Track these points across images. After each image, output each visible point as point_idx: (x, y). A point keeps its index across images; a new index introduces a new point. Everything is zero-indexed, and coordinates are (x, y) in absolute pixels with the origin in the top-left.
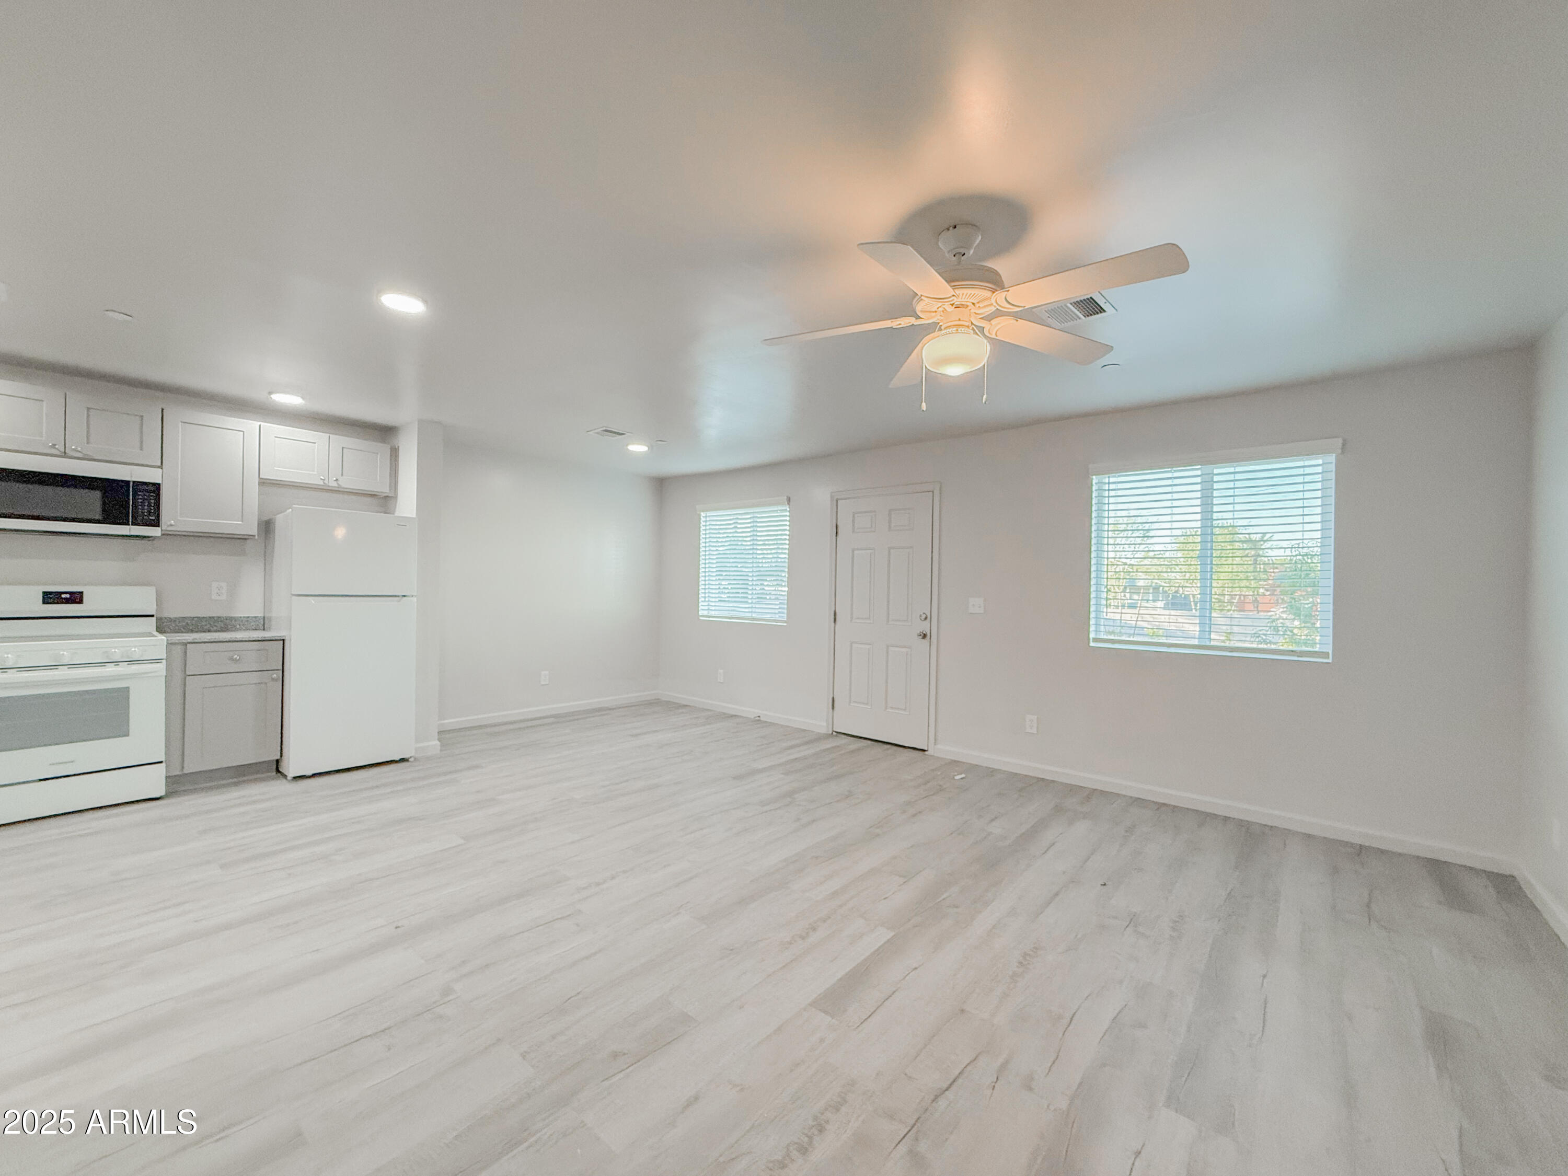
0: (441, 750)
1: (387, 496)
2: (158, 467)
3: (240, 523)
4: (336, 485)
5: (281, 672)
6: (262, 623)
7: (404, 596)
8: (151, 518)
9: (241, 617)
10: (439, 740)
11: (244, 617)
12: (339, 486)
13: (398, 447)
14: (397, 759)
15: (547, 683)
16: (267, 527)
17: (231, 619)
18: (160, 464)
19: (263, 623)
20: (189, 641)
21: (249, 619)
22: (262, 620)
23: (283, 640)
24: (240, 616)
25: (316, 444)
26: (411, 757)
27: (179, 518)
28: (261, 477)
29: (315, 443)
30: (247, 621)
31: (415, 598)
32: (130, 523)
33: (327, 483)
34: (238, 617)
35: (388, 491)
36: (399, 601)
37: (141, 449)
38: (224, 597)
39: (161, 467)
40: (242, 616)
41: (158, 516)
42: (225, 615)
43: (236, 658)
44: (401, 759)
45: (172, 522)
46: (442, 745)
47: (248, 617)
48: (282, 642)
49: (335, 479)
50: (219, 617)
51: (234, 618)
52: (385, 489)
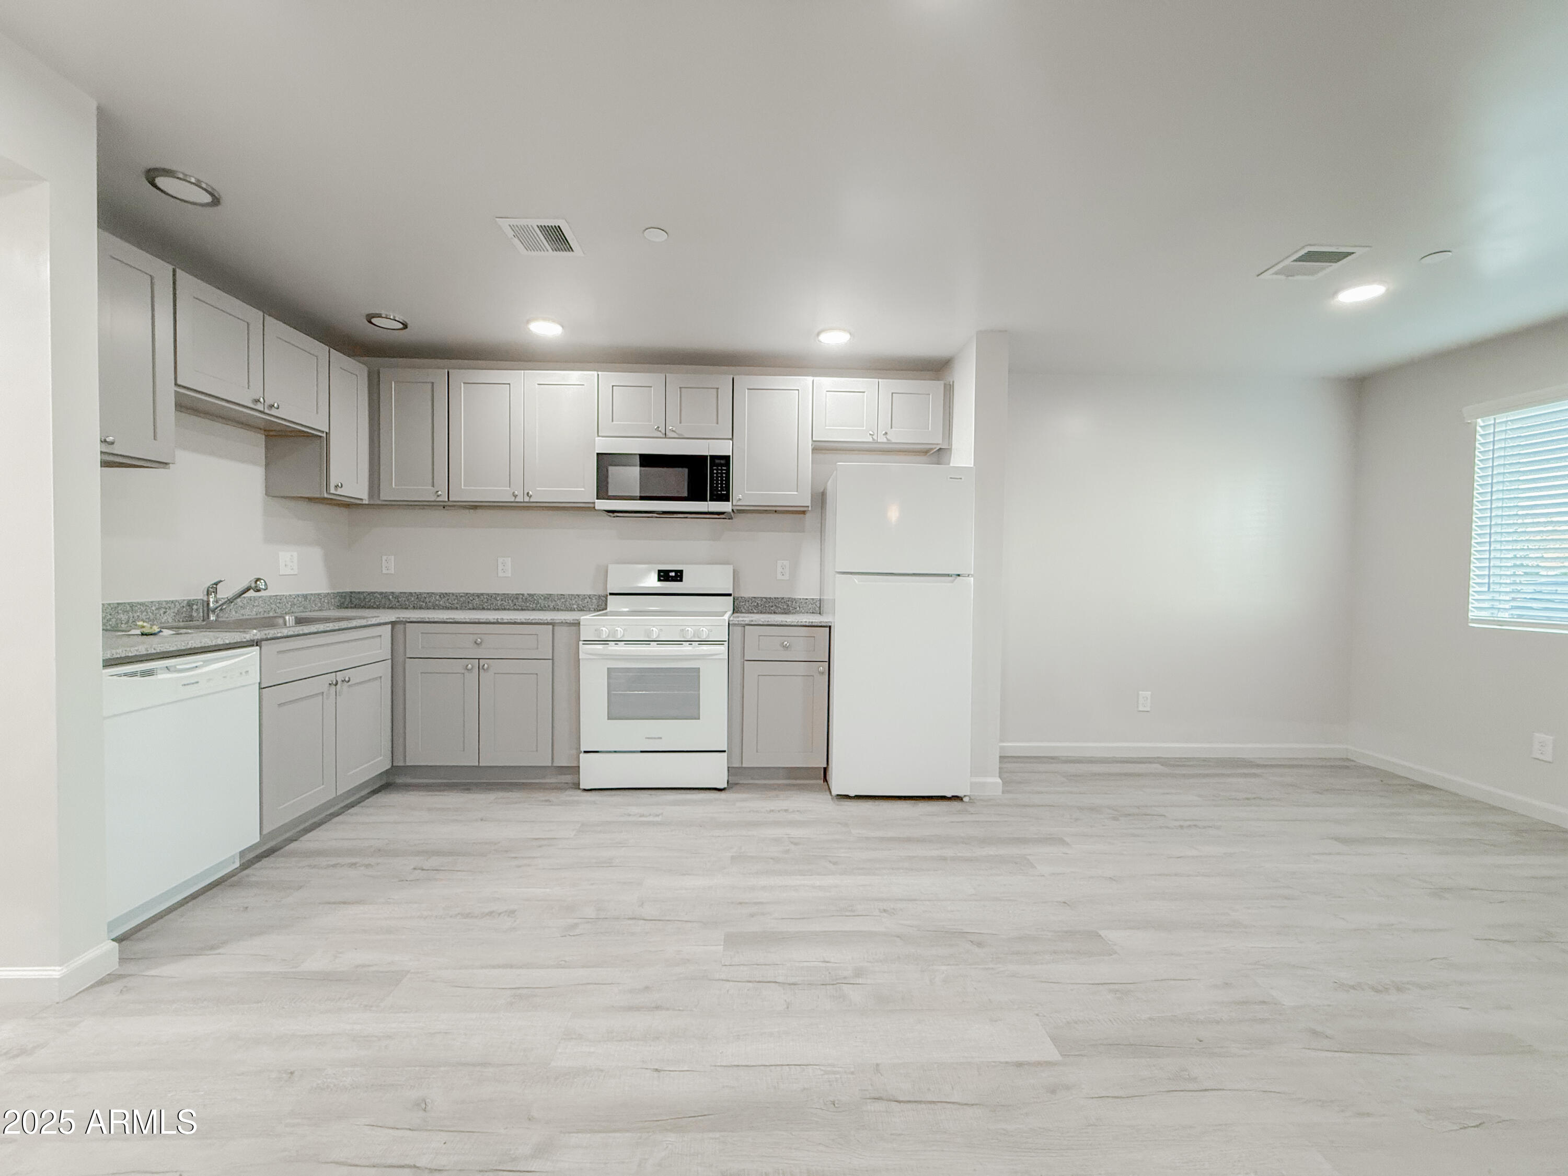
0: (1003, 792)
1: (940, 449)
2: (730, 439)
3: (796, 493)
4: (885, 440)
5: (827, 663)
6: (818, 605)
7: (959, 575)
8: (723, 492)
9: (800, 599)
10: (1000, 777)
11: (803, 599)
12: (889, 442)
13: (953, 382)
14: (949, 795)
15: (1149, 709)
16: (821, 499)
17: (793, 600)
18: (731, 437)
19: (818, 607)
20: (746, 622)
21: (807, 601)
22: (818, 602)
23: (830, 627)
24: (799, 597)
25: (865, 394)
26: (965, 796)
27: (746, 492)
28: (814, 439)
29: (864, 392)
30: (806, 603)
31: (972, 578)
32: (708, 500)
33: (876, 438)
34: (798, 599)
35: (940, 442)
36: (952, 582)
37: (717, 423)
38: (786, 577)
39: (732, 439)
40: (802, 597)
41: (728, 490)
42: (786, 596)
43: (786, 645)
44: (953, 796)
45: (741, 496)
46: (1005, 783)
47: (807, 599)
48: (828, 629)
49: (884, 432)
50: (783, 598)
51: (795, 599)
52: (937, 440)
